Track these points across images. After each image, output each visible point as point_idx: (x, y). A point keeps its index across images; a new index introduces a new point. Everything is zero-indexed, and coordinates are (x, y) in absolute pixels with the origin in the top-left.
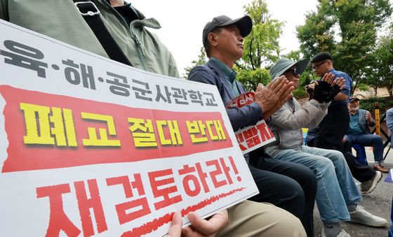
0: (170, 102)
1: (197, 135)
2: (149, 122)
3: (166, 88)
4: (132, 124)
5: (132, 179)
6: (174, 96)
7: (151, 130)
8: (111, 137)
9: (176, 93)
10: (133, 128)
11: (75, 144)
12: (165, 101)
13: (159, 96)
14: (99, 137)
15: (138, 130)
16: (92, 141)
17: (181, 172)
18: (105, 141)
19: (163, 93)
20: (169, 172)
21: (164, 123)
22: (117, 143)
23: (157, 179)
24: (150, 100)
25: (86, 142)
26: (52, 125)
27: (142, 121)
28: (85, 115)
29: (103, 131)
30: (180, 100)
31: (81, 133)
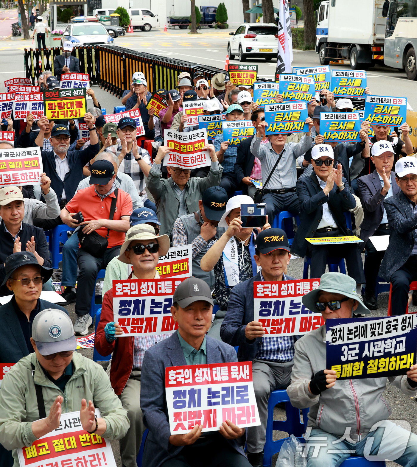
0: (71, 427)
1: (85, 442)
2: (61, 440)
3: (69, 420)
4: (54, 443)
5: (54, 464)
6: (73, 423)
7: (62, 443)
8: (47, 450)
9: (74, 421)
10: (54, 445)
11: (36, 455)
12: (69, 427)
13: (66, 425)
14: (43, 451)
15: (57, 445)
16: (41, 453)
17: (76, 460)
18: (45, 452)
19: (68, 424)
20: (70, 460)
21: (68, 439)
22: (49, 452)
23: (64, 463)
24: (62, 429)
25: (40, 454)
26: (31, 452)
27: (58, 440)
28: (39, 445)
29: (44, 449)
30: (76, 424)
31: (38, 452)
